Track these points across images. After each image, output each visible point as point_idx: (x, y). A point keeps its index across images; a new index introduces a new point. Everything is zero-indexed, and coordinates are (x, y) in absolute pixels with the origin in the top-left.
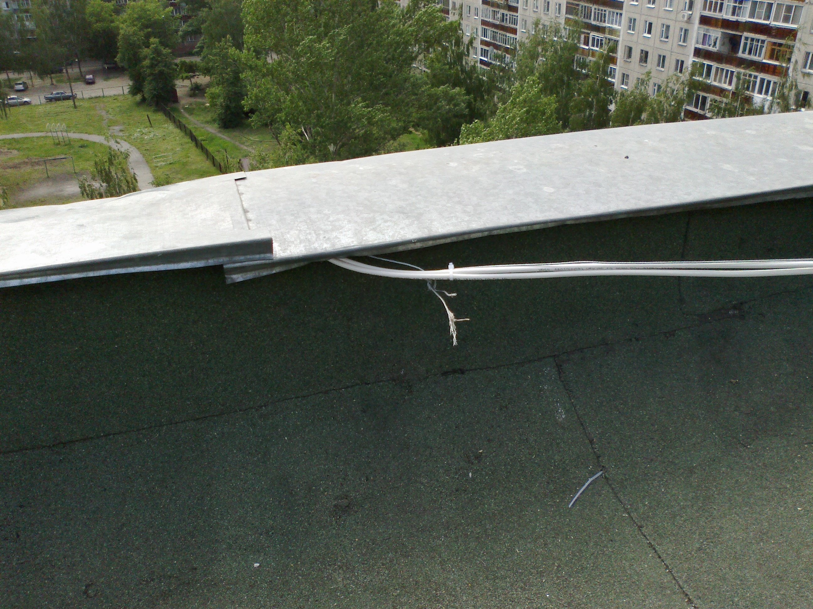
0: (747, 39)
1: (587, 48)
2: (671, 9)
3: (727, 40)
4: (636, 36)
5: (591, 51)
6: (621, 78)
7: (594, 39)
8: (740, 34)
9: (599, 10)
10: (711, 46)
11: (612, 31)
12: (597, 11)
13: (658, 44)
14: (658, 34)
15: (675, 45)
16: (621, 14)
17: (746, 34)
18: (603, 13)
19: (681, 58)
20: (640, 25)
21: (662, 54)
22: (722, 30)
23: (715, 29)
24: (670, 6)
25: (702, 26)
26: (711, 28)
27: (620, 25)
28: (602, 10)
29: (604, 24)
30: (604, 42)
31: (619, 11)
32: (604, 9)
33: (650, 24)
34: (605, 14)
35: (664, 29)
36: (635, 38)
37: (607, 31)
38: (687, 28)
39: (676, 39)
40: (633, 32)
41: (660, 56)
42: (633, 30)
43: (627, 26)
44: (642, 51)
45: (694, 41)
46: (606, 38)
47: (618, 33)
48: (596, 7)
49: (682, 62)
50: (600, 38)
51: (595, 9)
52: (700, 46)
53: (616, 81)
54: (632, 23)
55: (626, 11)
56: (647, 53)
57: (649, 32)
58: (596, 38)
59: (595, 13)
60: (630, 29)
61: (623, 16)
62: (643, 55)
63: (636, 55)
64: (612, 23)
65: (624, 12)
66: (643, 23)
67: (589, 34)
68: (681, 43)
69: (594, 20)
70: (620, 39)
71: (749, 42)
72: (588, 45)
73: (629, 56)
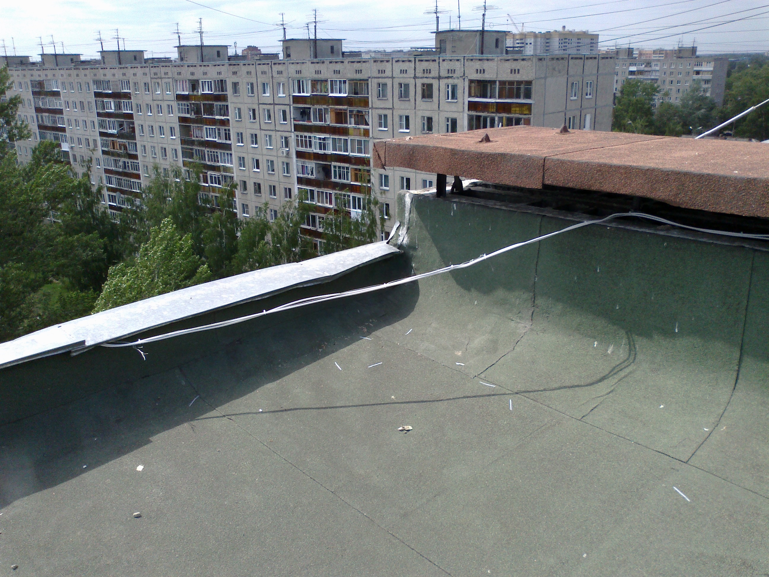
0: (335, 167)
1: (207, 185)
2: (272, 148)
3: (321, 169)
4: (247, 171)
5: (211, 187)
6: (241, 209)
7: (211, 177)
8: (329, 163)
9: (211, 152)
10: (310, 175)
11: (226, 169)
12: (210, 153)
13: (267, 177)
14: (266, 168)
15: (281, 176)
16: (231, 154)
17: (333, 164)
18: (215, 154)
19: (288, 186)
20: (249, 162)
21: (272, 185)
22: (315, 162)
23: (309, 161)
24: (270, 145)
25: (298, 159)
26: (306, 161)
27: (232, 164)
28: (214, 152)
29: (218, 163)
30: (221, 179)
31: (229, 152)
32: (216, 151)
33: (257, 161)
34: (217, 155)
35: (269, 164)
36: (247, 173)
37: (222, 169)
38: (288, 162)
39: (281, 172)
40: (244, 169)
41: (270, 186)
42: (244, 167)
43: (238, 165)
44: (255, 183)
45: (295, 172)
46: (222, 176)
47: (231, 171)
48: (208, 150)
49: (290, 189)
50: (217, 176)
51: (208, 151)
52: (301, 176)
53: (238, 211)
54: (242, 161)
55: (235, 152)
56: (259, 185)
57: (258, 167)
58: (213, 176)
59: (208, 155)
60: (241, 166)
61: (233, 155)
62: (257, 187)
63: (251, 187)
64: (225, 163)
65: (233, 152)
66: (250, 161)
67: (206, 173)
68: (285, 174)
69: (209, 161)
70: (235, 175)
71: (337, 169)
72: (207, 183)
73: (245, 188)
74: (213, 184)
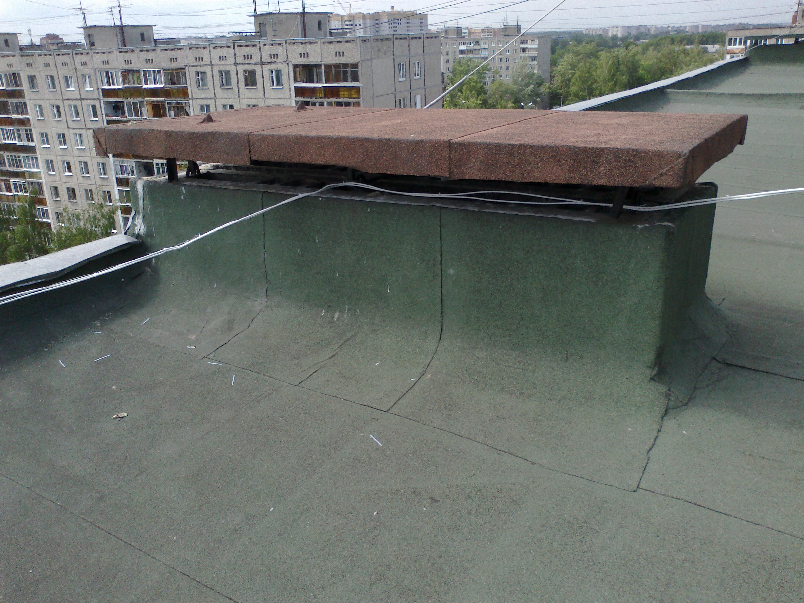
0: (157, 164)
1: (11, 194)
2: (84, 148)
3: (142, 168)
4: (57, 175)
5: (16, 197)
6: (55, 218)
7: (15, 185)
8: (151, 161)
9: (11, 156)
10: (130, 174)
11: (32, 175)
12: (10, 158)
13: (81, 180)
14: (79, 171)
15: (97, 177)
16: (36, 158)
17: (155, 161)
18: (17, 158)
19: (107, 189)
20: (58, 165)
21: (89, 188)
22: (135, 160)
23: (128, 160)
24: (82, 145)
25: (116, 159)
26: (125, 159)
27: (38, 168)
28: (15, 156)
29: (21, 169)
30: (27, 186)
31: (34, 155)
32: (17, 154)
33: (68, 163)
34: (20, 160)
35: (83, 166)
36: (57, 178)
37: (27, 175)
38: (103, 162)
39: (97, 173)
40: (54, 173)
41: (86, 191)
42: (54, 171)
43: (46, 169)
44: (68, 188)
45: (113, 173)
46: (28, 182)
47: (39, 176)
48: (8, 154)
49: (109, 192)
50: (22, 183)
51: (8, 156)
52: (121, 176)
53: (51, 220)
54: (50, 165)
55: (41, 155)
56: (73, 190)
57: (70, 170)
58: (18, 183)
59: (8, 160)
60: (50, 171)
61: (39, 159)
62: (71, 192)
63: (63, 193)
64: (30, 168)
65: (38, 155)
66: (60, 164)
67: (9, 181)
68: (102, 176)
69: (10, 166)
70: (43, 181)
71: (160, 167)
72: (11, 191)
73: (57, 195)
74: (18, 192)
